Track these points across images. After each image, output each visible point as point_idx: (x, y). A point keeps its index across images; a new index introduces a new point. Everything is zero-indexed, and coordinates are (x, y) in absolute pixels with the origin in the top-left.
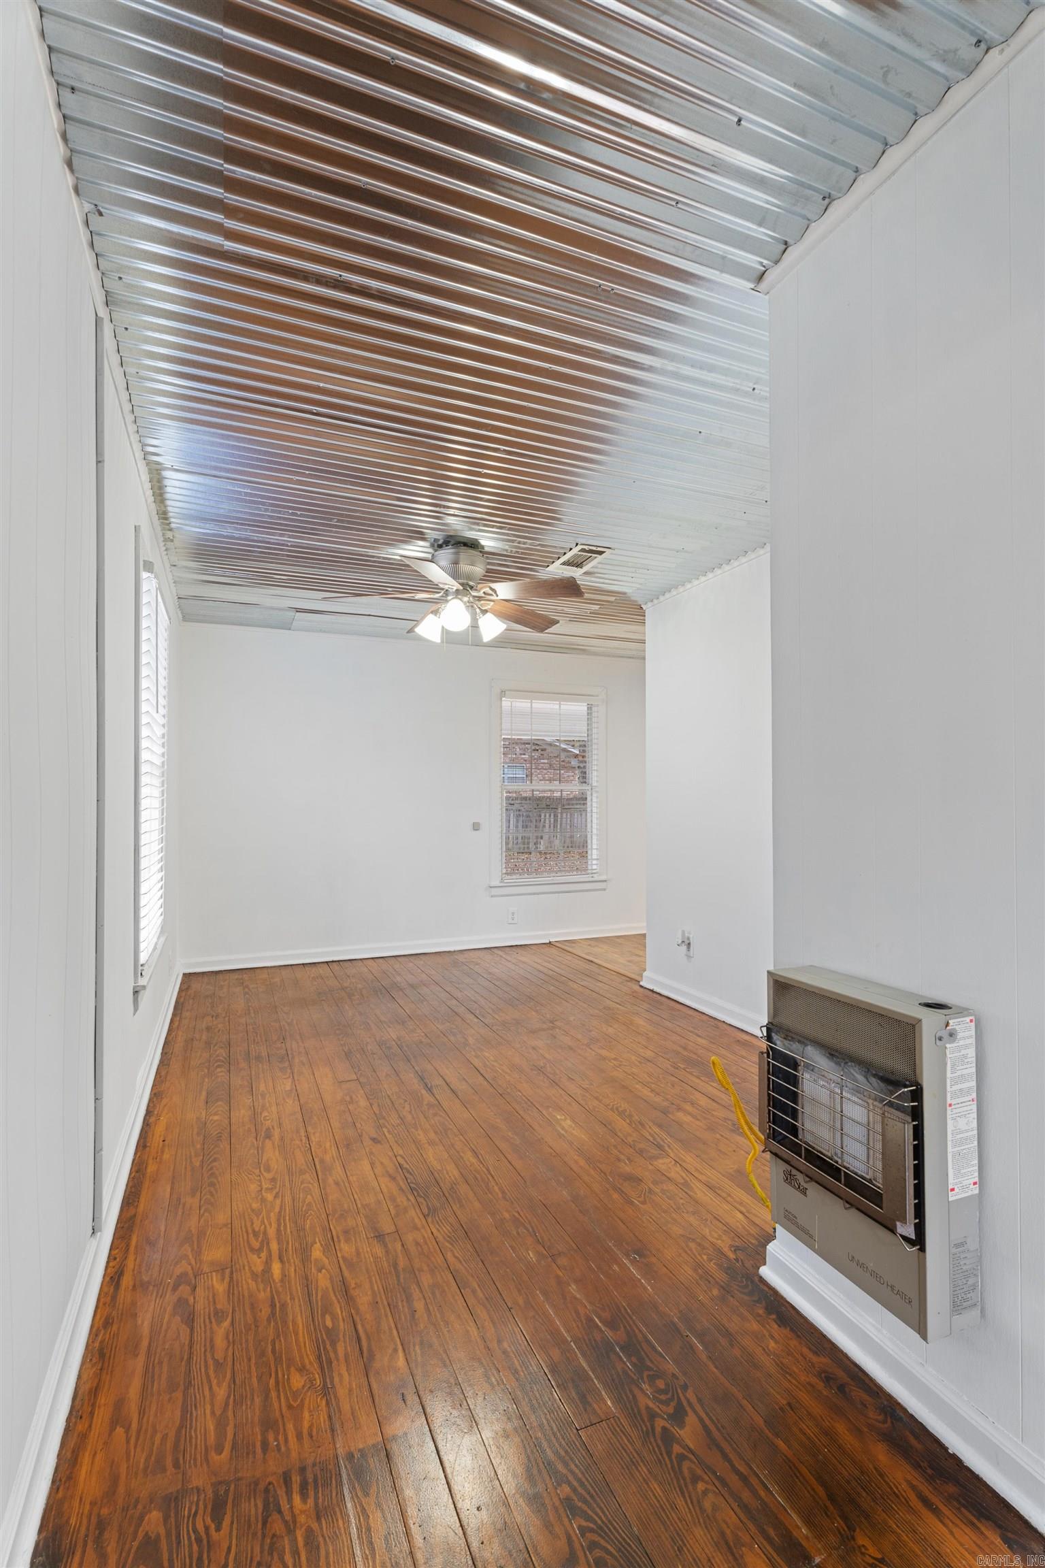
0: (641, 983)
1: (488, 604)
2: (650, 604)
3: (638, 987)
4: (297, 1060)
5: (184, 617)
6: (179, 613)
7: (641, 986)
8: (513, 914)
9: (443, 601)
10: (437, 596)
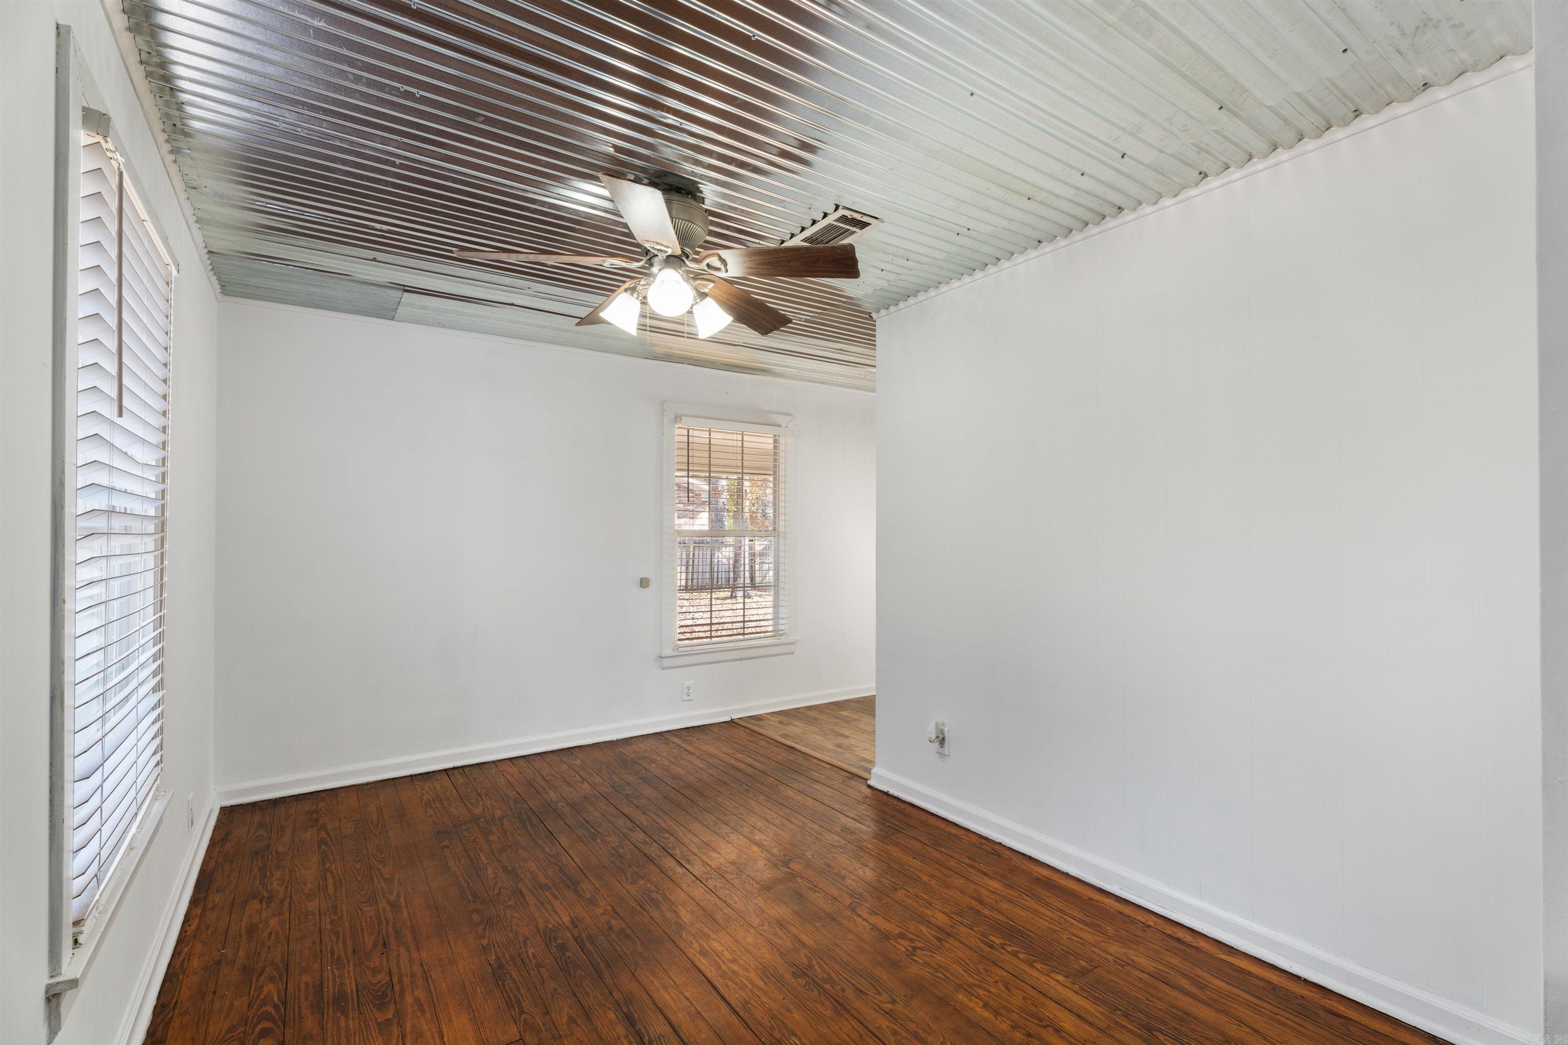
0: (870, 782)
1: (706, 286)
2: (883, 312)
3: (866, 787)
4: (409, 999)
5: (222, 287)
6: (214, 278)
7: (870, 787)
8: (689, 688)
9: (645, 273)
10: (634, 265)
